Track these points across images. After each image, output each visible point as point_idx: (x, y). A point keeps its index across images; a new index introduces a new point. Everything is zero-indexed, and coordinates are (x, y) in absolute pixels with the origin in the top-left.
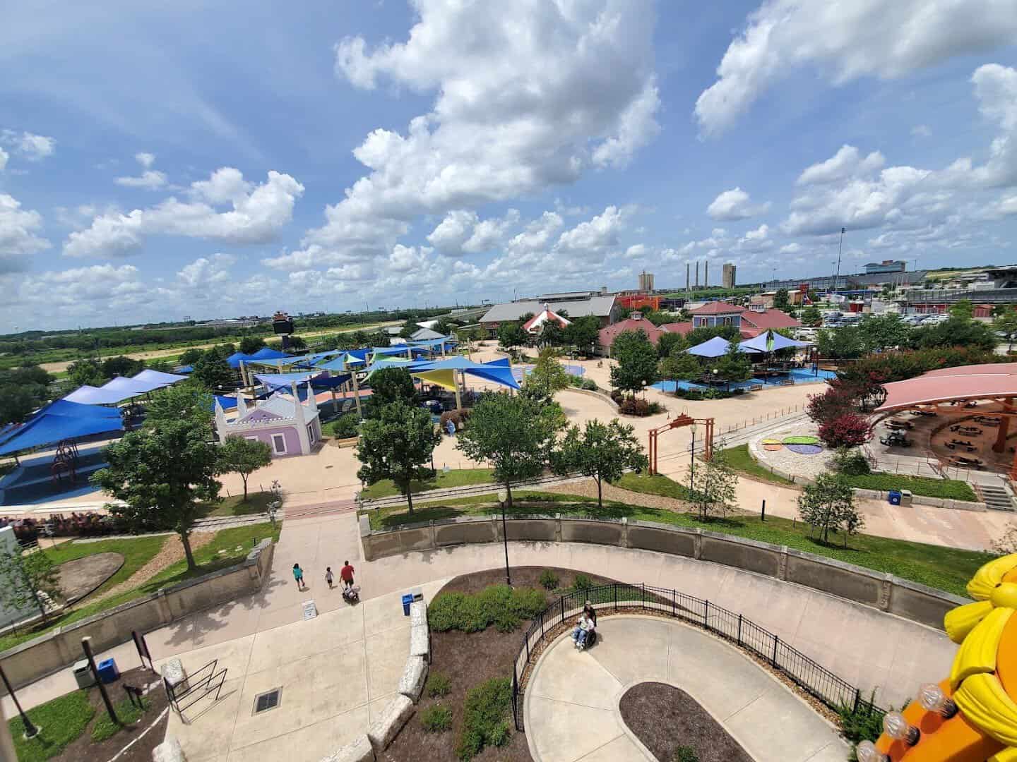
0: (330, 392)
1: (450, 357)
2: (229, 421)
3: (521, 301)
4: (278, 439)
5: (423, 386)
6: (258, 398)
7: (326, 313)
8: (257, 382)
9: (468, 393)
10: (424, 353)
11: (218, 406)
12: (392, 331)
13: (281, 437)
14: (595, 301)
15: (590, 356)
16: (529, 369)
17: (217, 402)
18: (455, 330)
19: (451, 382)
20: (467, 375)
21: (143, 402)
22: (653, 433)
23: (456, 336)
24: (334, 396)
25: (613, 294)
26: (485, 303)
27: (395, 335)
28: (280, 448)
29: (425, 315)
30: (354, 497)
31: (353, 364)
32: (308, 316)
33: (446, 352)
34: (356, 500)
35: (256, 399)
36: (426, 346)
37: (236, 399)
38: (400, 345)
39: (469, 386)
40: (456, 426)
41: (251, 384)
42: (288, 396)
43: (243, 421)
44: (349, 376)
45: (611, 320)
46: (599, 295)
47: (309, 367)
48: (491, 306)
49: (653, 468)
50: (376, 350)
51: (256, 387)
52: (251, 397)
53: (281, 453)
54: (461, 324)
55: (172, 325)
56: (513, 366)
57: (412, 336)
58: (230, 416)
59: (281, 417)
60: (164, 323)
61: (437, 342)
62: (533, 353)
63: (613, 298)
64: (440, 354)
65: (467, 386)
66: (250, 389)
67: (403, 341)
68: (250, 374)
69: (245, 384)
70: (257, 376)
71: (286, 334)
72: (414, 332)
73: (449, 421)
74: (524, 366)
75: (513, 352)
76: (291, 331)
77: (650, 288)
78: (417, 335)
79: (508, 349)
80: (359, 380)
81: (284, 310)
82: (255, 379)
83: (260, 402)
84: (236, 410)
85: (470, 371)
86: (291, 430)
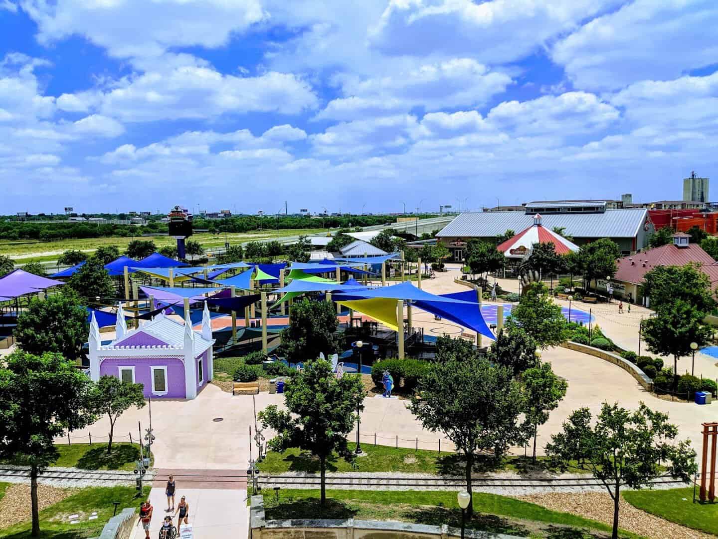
0: (231, 318)
1: (392, 283)
2: (104, 343)
3: (499, 209)
4: (159, 374)
5: (352, 319)
6: (141, 317)
7: (233, 213)
8: (142, 295)
9: (415, 335)
10: (358, 274)
11: (94, 323)
12: (316, 241)
13: (163, 370)
14: (612, 214)
15: (602, 297)
16: (507, 308)
17: (94, 317)
18: (402, 246)
19: (393, 318)
20: (415, 310)
21: (9, 310)
22: (711, 429)
23: (402, 253)
24: (234, 322)
25: (642, 206)
26: (445, 210)
27: (319, 248)
28: (160, 386)
29: (361, 223)
30: (247, 467)
31: (263, 282)
32: (211, 215)
33: (387, 276)
34: (249, 472)
35: (137, 318)
36: (359, 265)
37: (115, 315)
38: (326, 261)
39: (416, 325)
40: (397, 382)
41: (135, 296)
42: (178, 318)
43: (120, 345)
44: (257, 298)
45: (639, 245)
46: (620, 205)
47: (207, 282)
48: (455, 214)
49: (707, 489)
50: (295, 266)
51: (140, 302)
52: (132, 315)
53: (160, 393)
54: (410, 237)
55: (51, 217)
56: (484, 304)
57: (343, 250)
58: (107, 336)
59: (167, 345)
60: (43, 215)
61: (377, 261)
62: (513, 286)
63: (644, 212)
64: (379, 277)
65: (413, 325)
66: (132, 304)
67: (330, 256)
68: (134, 284)
69: (127, 297)
70: (143, 289)
71: (183, 237)
72: (345, 244)
73: (386, 373)
74: (500, 303)
75: (483, 283)
76: (188, 234)
77: (702, 199)
78: (350, 250)
79: (477, 276)
80: (269, 304)
81: (182, 206)
82: (140, 291)
83: (142, 322)
84: (114, 330)
85: (421, 304)
86: (176, 363)
